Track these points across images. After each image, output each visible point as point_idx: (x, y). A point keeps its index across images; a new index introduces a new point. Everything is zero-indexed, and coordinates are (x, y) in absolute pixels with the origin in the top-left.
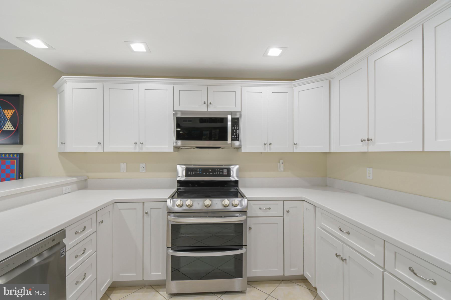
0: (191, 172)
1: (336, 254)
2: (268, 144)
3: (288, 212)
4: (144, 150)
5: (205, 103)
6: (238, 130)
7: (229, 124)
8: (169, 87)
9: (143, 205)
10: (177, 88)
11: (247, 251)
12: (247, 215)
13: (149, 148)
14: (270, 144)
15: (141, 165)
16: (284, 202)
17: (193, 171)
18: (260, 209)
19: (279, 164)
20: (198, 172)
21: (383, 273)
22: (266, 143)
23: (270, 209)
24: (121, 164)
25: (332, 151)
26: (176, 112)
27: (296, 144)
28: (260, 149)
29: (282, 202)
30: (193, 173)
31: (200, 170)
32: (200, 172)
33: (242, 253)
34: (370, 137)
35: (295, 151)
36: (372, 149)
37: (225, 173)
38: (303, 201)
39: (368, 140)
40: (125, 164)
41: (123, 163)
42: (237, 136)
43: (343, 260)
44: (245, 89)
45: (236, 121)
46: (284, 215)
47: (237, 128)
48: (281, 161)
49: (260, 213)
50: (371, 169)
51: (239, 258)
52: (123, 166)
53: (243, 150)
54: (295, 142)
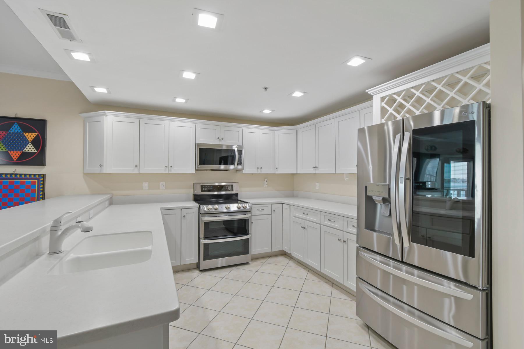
0: (205, 188)
1: (302, 227)
2: (260, 168)
3: (274, 211)
4: (173, 172)
5: (218, 138)
6: (241, 159)
7: (237, 153)
8: (193, 125)
9: (181, 211)
10: (198, 126)
11: (251, 236)
12: (251, 213)
13: (176, 170)
14: (261, 168)
15: (161, 183)
16: (272, 205)
17: (206, 187)
18: (258, 210)
19: (264, 182)
20: (210, 188)
21: (320, 226)
22: (258, 167)
23: (263, 210)
24: (144, 183)
25: (298, 173)
26: (197, 145)
27: (277, 168)
28: (254, 171)
29: (271, 205)
30: (206, 189)
31: (212, 187)
32: (212, 188)
33: (248, 238)
34: (317, 166)
35: (276, 173)
36: (318, 172)
37: (230, 188)
38: (283, 203)
39: (316, 167)
40: (148, 183)
41: (146, 182)
42: (241, 162)
43: (305, 228)
44: (245, 130)
45: (240, 152)
46: (272, 213)
47: (241, 157)
48: (266, 180)
49: (258, 213)
50: (318, 183)
51: (247, 241)
52: (146, 185)
53: (244, 172)
54: (276, 167)
